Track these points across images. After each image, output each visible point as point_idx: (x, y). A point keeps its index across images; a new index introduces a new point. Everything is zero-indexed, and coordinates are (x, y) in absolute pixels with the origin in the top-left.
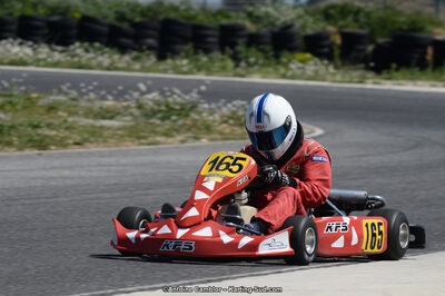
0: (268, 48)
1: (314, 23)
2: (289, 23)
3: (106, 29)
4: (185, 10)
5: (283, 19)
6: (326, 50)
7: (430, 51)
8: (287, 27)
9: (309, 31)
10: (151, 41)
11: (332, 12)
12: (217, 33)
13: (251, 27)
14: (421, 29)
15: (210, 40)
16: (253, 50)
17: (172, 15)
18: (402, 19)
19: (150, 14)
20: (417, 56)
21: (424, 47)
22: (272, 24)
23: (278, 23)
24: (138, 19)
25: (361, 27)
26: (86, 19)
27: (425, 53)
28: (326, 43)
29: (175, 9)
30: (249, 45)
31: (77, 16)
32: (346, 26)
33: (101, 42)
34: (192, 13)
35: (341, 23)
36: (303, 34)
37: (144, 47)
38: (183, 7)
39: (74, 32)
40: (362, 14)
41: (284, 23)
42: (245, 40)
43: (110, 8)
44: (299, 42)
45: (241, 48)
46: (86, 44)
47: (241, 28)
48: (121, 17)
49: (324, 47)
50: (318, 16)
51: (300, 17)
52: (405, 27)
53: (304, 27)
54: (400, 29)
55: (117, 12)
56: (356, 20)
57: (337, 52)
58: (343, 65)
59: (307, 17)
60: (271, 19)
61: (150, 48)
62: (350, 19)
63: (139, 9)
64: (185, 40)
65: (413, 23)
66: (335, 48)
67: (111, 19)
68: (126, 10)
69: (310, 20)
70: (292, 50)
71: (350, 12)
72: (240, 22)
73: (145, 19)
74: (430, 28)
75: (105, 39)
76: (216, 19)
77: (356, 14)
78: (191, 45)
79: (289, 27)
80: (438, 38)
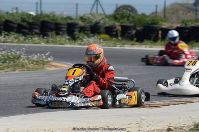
0: (89, 32)
1: (109, 21)
2: (98, 22)
3: (16, 25)
4: (52, 17)
5: (95, 20)
6: (115, 33)
7: (160, 32)
8: (97, 23)
9: (107, 25)
10: (37, 31)
11: (117, 16)
12: (66, 27)
13: (81, 24)
14: (157, 23)
15: (63, 29)
16: (82, 34)
17: (46, 19)
18: (148, 19)
19: (36, 18)
20: (154, 35)
21: (158, 31)
22: (90, 22)
23: (93, 22)
24: (31, 21)
25: (130, 23)
26: (7, 21)
27: (158, 33)
28: (115, 30)
29: (48, 16)
30: (80, 31)
31: (4, 20)
32: (124, 23)
33: (14, 32)
34: (56, 18)
35: (121, 21)
36: (105, 26)
37: (33, 33)
38: (51, 16)
39: (2, 27)
40: (131, 17)
41: (96, 21)
42: (78, 29)
43: (18, 16)
44: (102, 30)
45: (76, 33)
46: (6, 33)
47: (77, 24)
48: (24, 20)
49: (114, 32)
50: (111, 18)
51: (103, 19)
52: (149, 22)
53: (105, 23)
54: (148, 23)
55: (21, 18)
56: (129, 20)
57: (119, 34)
58: (122, 39)
59: (106, 19)
60: (90, 20)
61: (36, 33)
62: (125, 19)
63: (31, 17)
64: (52, 30)
65: (153, 20)
66: (118, 32)
67: (19, 21)
68: (26, 17)
69: (107, 20)
70: (99, 33)
71: (125, 16)
72: (77, 21)
73: (35, 21)
74: (161, 23)
75: (16, 30)
76: (66, 20)
77: (128, 17)
78: (54, 32)
79: (98, 23)
80: (163, 27)
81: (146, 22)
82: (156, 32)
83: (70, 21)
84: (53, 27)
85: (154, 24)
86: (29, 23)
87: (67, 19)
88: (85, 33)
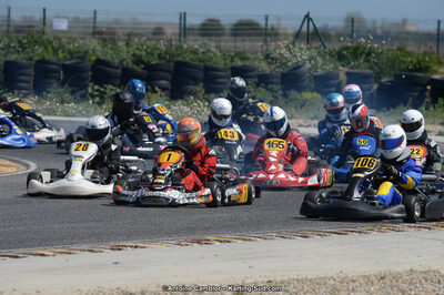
0: (277, 87)
1: (324, 64)
2: (299, 64)
3: (119, 71)
4: (203, 53)
5: (295, 61)
6: (333, 89)
9: (320, 72)
10: (164, 83)
11: (345, 53)
13: (264, 67)
14: (427, 69)
15: (221, 80)
16: (262, 90)
17: (188, 58)
18: (409, 59)
19: (167, 56)
22: (284, 65)
23: (290, 64)
24: (154, 62)
25: (371, 68)
26: (99, 62)
28: (335, 82)
30: (258, 85)
31: (94, 58)
32: (358, 67)
33: (114, 84)
34: (212, 55)
37: (157, 88)
38: (201, 50)
39: (90, 74)
40: (373, 55)
42: (256, 80)
44: (308, 82)
45: (251, 87)
46: (96, 87)
47: (253, 70)
48: (138, 60)
49: (332, 86)
51: (310, 59)
53: (315, 67)
55: (134, 55)
56: (368, 61)
59: (318, 58)
60: (284, 60)
61: (163, 89)
62: (361, 61)
63: (157, 52)
64: (195, 81)
65: (419, 62)
67: (129, 63)
68: (144, 53)
69: (321, 61)
70: (300, 89)
73: (163, 62)
75: (118, 81)
76: (232, 61)
77: (369, 54)
78: (201, 85)
79: (298, 67)
80: (436, 77)
81: (403, 67)
82: (420, 89)
83: (240, 63)
84: (201, 75)
85: (420, 70)
86: (149, 67)
87: (236, 59)
88: (268, 89)
